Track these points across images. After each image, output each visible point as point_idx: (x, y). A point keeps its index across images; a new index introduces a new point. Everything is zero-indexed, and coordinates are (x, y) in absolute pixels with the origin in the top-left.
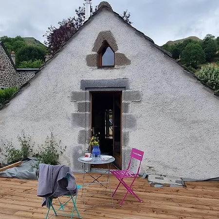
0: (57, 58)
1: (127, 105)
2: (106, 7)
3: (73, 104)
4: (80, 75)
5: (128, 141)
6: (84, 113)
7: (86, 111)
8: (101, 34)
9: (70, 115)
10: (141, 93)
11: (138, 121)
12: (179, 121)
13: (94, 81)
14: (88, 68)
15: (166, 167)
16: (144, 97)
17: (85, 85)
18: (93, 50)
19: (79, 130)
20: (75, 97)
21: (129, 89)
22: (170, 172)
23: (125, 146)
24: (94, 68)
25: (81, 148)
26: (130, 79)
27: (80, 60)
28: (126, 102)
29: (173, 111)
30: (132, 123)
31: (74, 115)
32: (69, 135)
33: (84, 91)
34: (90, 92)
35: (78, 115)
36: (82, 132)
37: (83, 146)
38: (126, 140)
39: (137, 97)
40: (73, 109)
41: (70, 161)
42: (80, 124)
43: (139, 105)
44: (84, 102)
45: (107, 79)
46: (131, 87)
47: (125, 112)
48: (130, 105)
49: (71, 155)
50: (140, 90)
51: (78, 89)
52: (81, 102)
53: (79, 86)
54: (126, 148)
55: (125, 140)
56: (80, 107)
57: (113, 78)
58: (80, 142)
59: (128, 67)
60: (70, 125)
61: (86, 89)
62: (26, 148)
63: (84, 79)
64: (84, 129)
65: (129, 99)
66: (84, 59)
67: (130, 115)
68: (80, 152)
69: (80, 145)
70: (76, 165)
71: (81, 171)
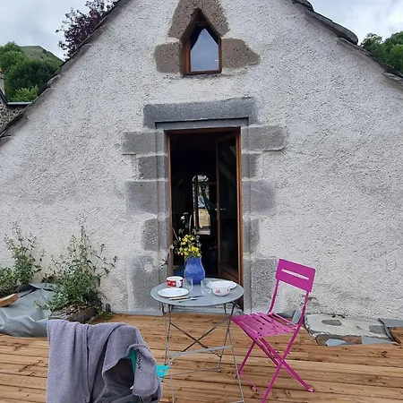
0: (87, 55)
1: (252, 160)
3: (128, 161)
4: (143, 93)
5: (256, 242)
6: (154, 180)
7: (158, 177)
9: (121, 187)
10: (284, 131)
11: (280, 195)
12: (373, 191)
13: (176, 105)
14: (160, 76)
15: (344, 296)
16: (291, 140)
17: (155, 116)
18: (170, 35)
20: (132, 144)
21: (255, 121)
22: (352, 308)
23: (251, 252)
24: (174, 76)
25: (150, 260)
26: (258, 98)
27: (140, 59)
28: (251, 153)
29: (358, 170)
30: (266, 200)
31: (133, 187)
32: (121, 231)
33: (153, 131)
34: (168, 133)
35: (142, 184)
36: (150, 223)
37: (154, 254)
38: (253, 238)
39: (275, 141)
40: (128, 171)
41: (126, 290)
42: (147, 206)
43: (281, 158)
44: (154, 154)
45: (204, 100)
46: (260, 119)
47: (249, 176)
48: (260, 160)
49: (128, 276)
50: (283, 123)
51: (137, 126)
52: (146, 156)
53: (141, 120)
54: (253, 258)
55: (250, 237)
56: (146, 168)
57: (219, 98)
58: (148, 246)
59: (251, 70)
60: (124, 207)
61: (157, 124)
62: (26, 265)
63: (152, 102)
64: (155, 216)
65: (260, 146)
66: (150, 55)
67: (261, 183)
68: (149, 269)
69: (148, 253)
70: (140, 297)
71: (151, 310)
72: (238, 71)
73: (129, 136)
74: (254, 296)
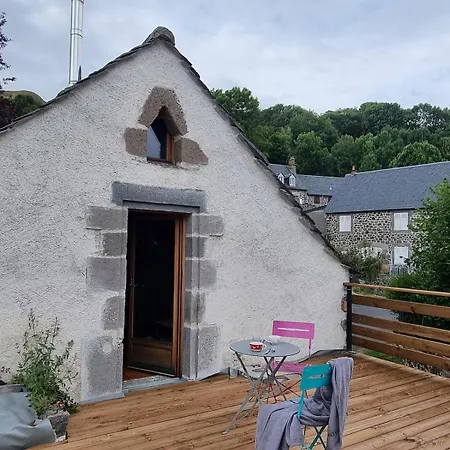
1: (200, 242)
2: (168, 40)
3: (91, 235)
4: (111, 170)
5: (203, 313)
6: (119, 257)
7: (121, 254)
8: (156, 91)
9: (82, 262)
10: (223, 221)
11: (220, 273)
13: (143, 187)
14: (128, 157)
16: (227, 228)
17: (121, 193)
18: (140, 121)
19: (105, 299)
20: (98, 219)
21: (204, 211)
23: (198, 322)
24: (141, 159)
25: (109, 340)
26: (207, 192)
27: (109, 135)
28: (201, 236)
31: (97, 265)
32: (78, 311)
33: (120, 208)
34: (131, 212)
35: (105, 261)
36: (113, 301)
37: (114, 333)
38: (200, 310)
40: (90, 247)
42: (110, 284)
43: (220, 242)
44: (120, 231)
45: (167, 186)
46: (208, 209)
47: (198, 256)
48: (208, 244)
49: (83, 362)
50: (222, 215)
51: (105, 200)
52: (112, 232)
53: (109, 195)
54: (200, 327)
55: (198, 309)
56: (109, 244)
57: (179, 187)
58: (108, 325)
59: (203, 169)
60: (83, 285)
61: (124, 202)
63: (122, 181)
64: (116, 294)
65: (206, 231)
66: (119, 135)
67: (207, 262)
68: (107, 349)
69: (108, 332)
70: (96, 382)
71: (107, 394)
72: (193, 167)
73: (94, 209)
74: (200, 361)
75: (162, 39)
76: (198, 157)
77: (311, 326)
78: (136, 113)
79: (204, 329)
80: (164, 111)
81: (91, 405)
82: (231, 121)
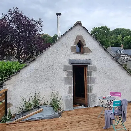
0: (54, 45)
1: (91, 72)
2: (80, 24)
3: (64, 72)
4: (68, 56)
8: (78, 36)
9: (63, 78)
10: (96, 67)
11: (96, 80)
12: (111, 79)
13: (76, 60)
14: (72, 53)
16: (98, 69)
17: (71, 62)
18: (74, 44)
19: (68, 87)
20: (66, 68)
21: (91, 64)
24: (75, 53)
25: (70, 96)
26: (92, 60)
27: (67, 48)
28: (91, 71)
30: (93, 81)
31: (66, 78)
32: (62, 89)
33: (71, 65)
34: (73, 66)
35: (68, 78)
36: (70, 87)
38: (91, 90)
39: (95, 69)
40: (64, 74)
42: (69, 83)
43: (96, 72)
45: (81, 59)
47: (90, 76)
49: (64, 101)
50: (96, 65)
52: (69, 71)
53: (68, 62)
56: (68, 74)
57: (84, 59)
59: (90, 54)
60: (63, 84)
63: (70, 59)
64: (71, 85)
65: (92, 70)
66: (70, 48)
67: (93, 77)
68: (69, 99)
69: (69, 94)
70: (67, 106)
71: (70, 109)
72: (88, 54)
73: (65, 66)
74: (92, 102)
75: (79, 24)
76: (89, 51)
77: (120, 93)
78: (73, 42)
79: (93, 94)
80: (80, 41)
81: (66, 111)
82: (97, 41)
